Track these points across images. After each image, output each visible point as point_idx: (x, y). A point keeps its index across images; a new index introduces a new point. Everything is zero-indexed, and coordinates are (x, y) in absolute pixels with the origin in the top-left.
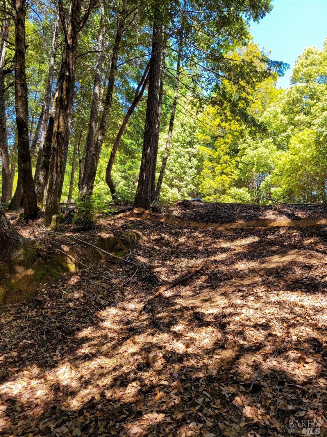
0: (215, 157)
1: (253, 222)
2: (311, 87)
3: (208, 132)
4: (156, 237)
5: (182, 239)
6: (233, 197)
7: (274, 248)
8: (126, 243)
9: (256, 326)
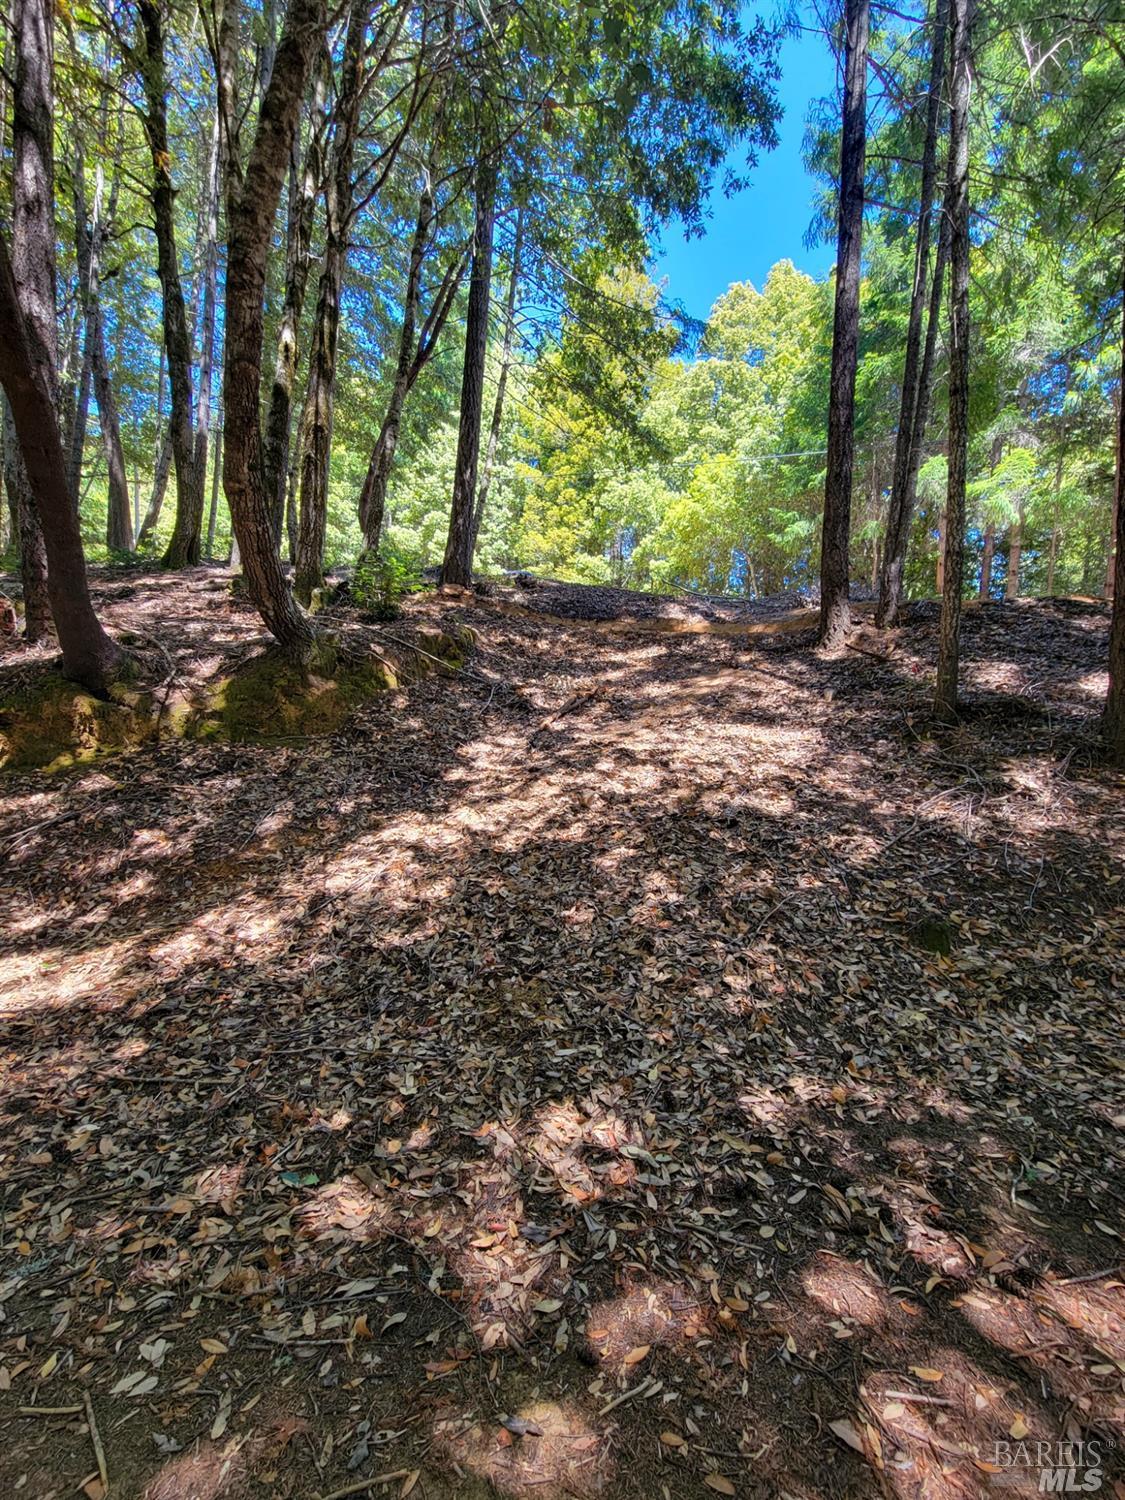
0: (548, 489)
1: (648, 623)
2: (736, 370)
3: (536, 436)
4: (500, 639)
5: (543, 645)
6: (581, 571)
7: (696, 666)
8: (460, 645)
9: (709, 764)
